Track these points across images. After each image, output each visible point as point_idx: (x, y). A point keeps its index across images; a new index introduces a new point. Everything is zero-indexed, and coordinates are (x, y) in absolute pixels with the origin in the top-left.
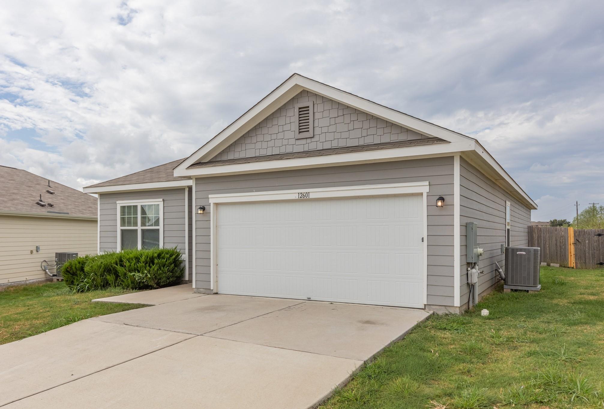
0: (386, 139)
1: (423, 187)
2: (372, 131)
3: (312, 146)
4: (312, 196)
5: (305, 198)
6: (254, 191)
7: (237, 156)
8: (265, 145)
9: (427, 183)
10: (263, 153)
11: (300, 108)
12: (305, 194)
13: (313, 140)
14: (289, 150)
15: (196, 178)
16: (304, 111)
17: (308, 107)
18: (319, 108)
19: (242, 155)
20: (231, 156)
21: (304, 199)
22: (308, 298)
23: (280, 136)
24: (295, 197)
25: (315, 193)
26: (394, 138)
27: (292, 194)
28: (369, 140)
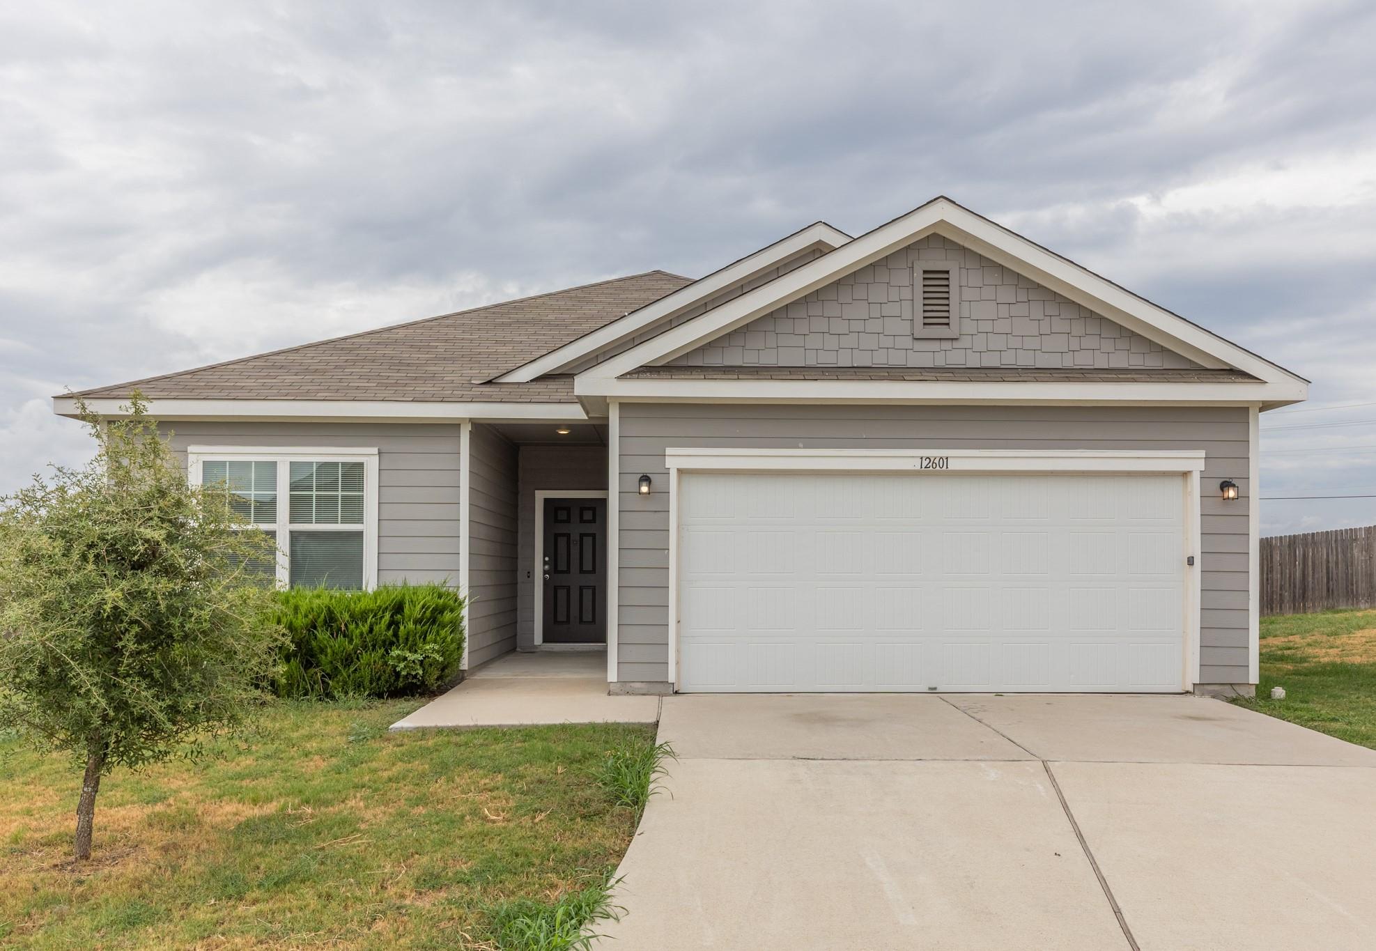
0: (1119, 361)
1: (1193, 461)
2: (1090, 342)
3: (955, 358)
4: (954, 465)
5: (938, 468)
6: (801, 445)
7: (750, 359)
8: (832, 342)
9: (1202, 454)
10: (827, 359)
11: (925, 272)
12: (937, 461)
13: (956, 344)
14: (897, 359)
15: (620, 404)
16: (937, 280)
17: (947, 272)
18: (975, 278)
19: (768, 359)
20: (733, 358)
21: (933, 472)
22: (930, 689)
23: (873, 326)
24: (914, 465)
25: (961, 459)
26: (1136, 361)
27: (907, 459)
28: (1083, 360)
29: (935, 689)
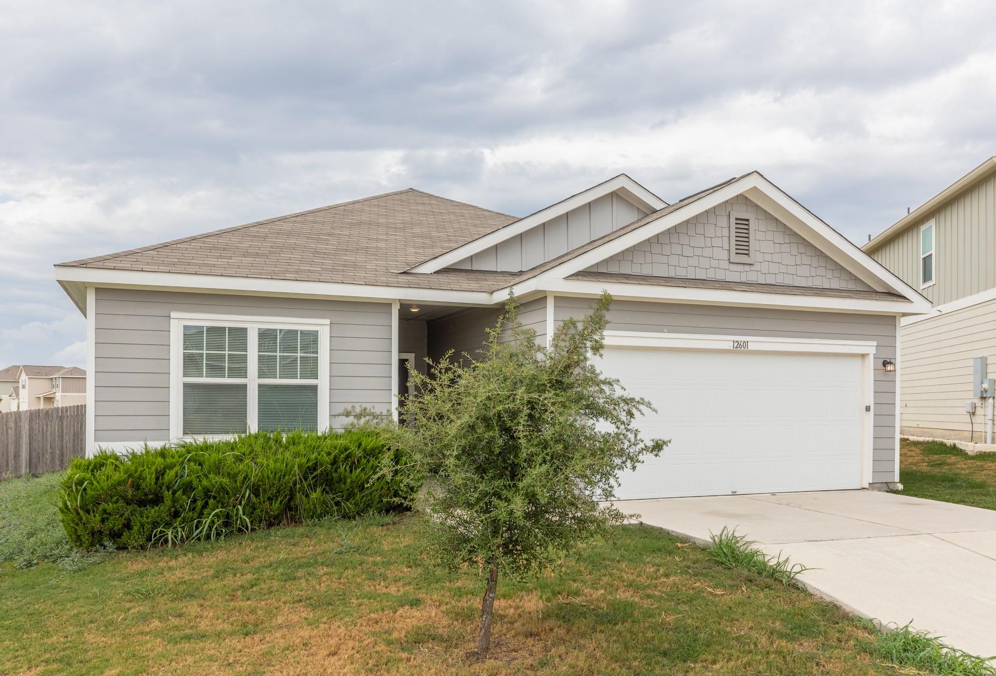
0: (835, 284)
1: (869, 347)
2: (821, 271)
3: (752, 277)
4: (751, 347)
5: (743, 348)
6: (666, 330)
7: (636, 270)
8: (684, 261)
9: (875, 343)
10: (681, 273)
11: (737, 219)
12: (742, 344)
13: (752, 268)
14: (720, 276)
15: (555, 296)
16: (743, 223)
17: (747, 220)
18: (763, 226)
19: (646, 271)
20: (626, 269)
21: (740, 349)
22: (733, 492)
23: (707, 252)
24: (728, 346)
25: (756, 343)
26: (843, 285)
27: (725, 342)
28: (818, 283)
29: (735, 492)
